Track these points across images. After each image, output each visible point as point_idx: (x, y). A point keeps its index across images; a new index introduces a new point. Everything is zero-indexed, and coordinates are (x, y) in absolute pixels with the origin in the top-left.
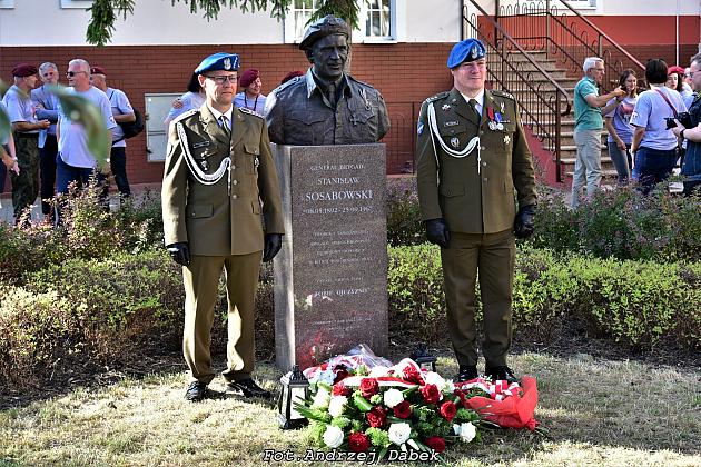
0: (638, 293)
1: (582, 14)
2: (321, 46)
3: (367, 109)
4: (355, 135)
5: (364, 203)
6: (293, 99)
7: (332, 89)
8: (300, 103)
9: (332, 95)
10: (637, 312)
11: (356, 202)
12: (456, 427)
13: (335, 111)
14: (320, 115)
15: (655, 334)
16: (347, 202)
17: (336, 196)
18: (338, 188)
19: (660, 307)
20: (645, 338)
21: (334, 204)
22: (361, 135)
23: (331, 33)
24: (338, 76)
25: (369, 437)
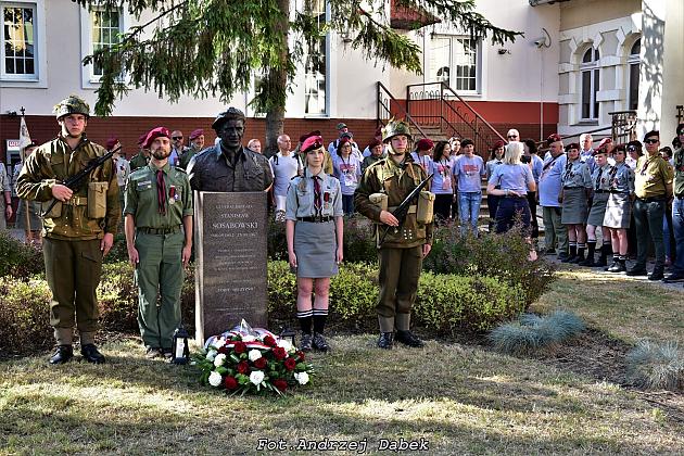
0: (440, 295)
1: (464, 99)
2: (226, 127)
3: (256, 169)
4: (247, 186)
5: (252, 230)
6: (207, 162)
7: (233, 155)
8: (211, 164)
9: (233, 159)
10: (440, 308)
11: (246, 230)
12: (296, 375)
13: (234, 169)
14: (224, 172)
15: (453, 323)
16: (241, 230)
17: (233, 225)
18: (234, 220)
19: (455, 304)
20: (446, 325)
21: (231, 231)
22: (252, 186)
23: (231, 119)
24: (236, 147)
25: (237, 379)
